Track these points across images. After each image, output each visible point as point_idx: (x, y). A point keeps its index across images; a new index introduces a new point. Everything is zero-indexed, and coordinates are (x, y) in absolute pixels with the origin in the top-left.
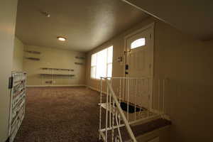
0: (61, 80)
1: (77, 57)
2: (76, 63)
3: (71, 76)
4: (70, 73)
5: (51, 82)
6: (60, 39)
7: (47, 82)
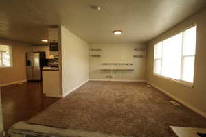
0: (120, 74)
1: (136, 50)
2: (135, 56)
3: (130, 70)
4: (128, 67)
5: (111, 77)
6: (116, 33)
7: (107, 77)
